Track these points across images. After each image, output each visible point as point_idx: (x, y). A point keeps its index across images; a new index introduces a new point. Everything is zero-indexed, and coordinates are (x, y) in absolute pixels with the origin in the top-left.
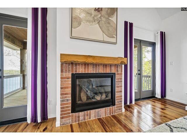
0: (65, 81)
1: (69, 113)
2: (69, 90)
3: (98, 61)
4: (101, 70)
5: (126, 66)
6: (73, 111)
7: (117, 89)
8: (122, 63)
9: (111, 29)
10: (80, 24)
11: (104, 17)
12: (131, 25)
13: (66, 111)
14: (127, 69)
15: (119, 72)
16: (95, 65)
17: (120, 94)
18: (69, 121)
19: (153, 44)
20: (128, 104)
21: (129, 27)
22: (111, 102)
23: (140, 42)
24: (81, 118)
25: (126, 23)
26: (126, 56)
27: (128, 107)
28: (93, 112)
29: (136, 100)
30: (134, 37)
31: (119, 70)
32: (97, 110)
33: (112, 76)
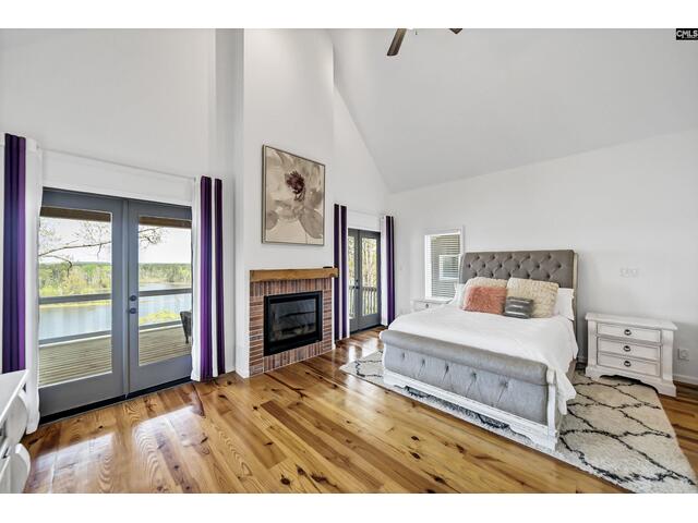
0: (256, 309)
1: (261, 357)
2: (261, 322)
3: (301, 276)
4: (303, 289)
5: (337, 280)
6: (267, 353)
7: (324, 315)
8: (332, 275)
9: (315, 225)
10: (275, 222)
11: (307, 209)
12: (344, 209)
13: (257, 353)
14: (340, 284)
15: (328, 289)
16: (294, 282)
17: (329, 323)
18: (261, 368)
19: (377, 235)
20: (341, 338)
21: (340, 213)
22: (316, 336)
23: (359, 234)
24: (277, 363)
25: (336, 206)
26: (336, 265)
27: (340, 344)
28: (292, 352)
29: (351, 333)
30: (348, 226)
31: (328, 285)
32: (297, 349)
33: (317, 296)
